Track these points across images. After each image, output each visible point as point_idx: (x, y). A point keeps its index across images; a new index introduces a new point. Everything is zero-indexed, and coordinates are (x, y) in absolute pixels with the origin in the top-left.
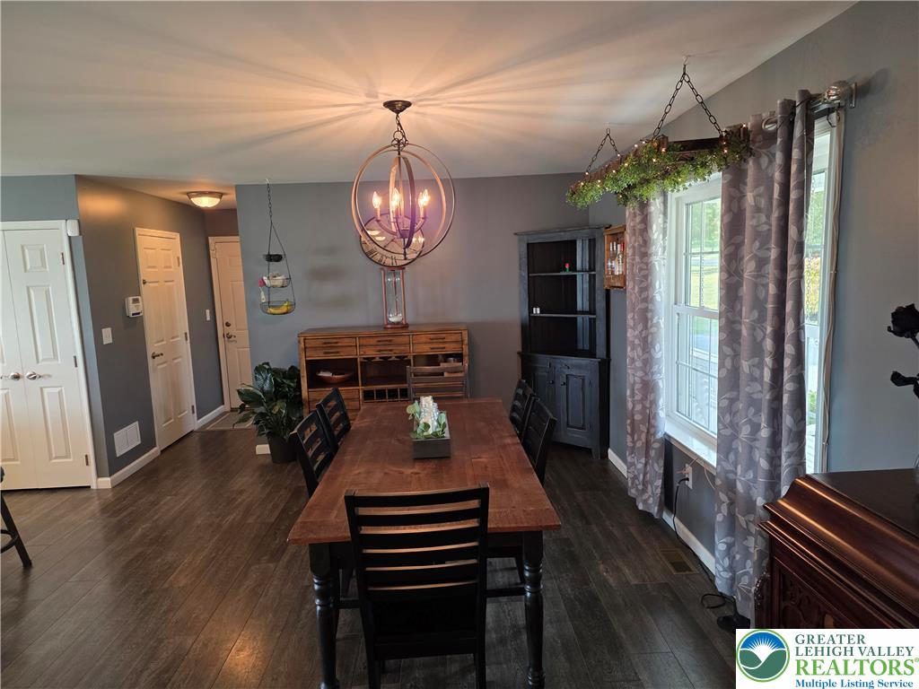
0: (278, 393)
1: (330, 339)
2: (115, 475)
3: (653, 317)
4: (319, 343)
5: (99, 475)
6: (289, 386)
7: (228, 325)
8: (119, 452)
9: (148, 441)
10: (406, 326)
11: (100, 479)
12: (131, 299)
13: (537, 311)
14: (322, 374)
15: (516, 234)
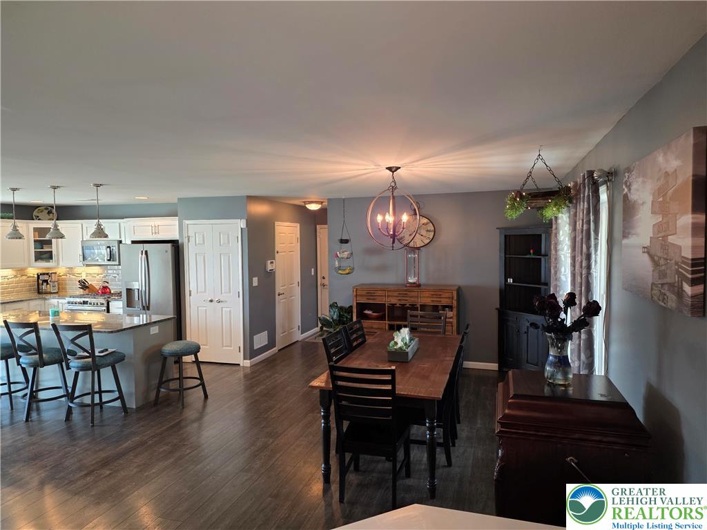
0: (340, 321)
1: (370, 290)
2: (252, 360)
3: (560, 290)
4: (364, 293)
5: (244, 359)
6: (347, 318)
7: (324, 278)
8: (256, 347)
9: (272, 343)
10: (419, 285)
11: (245, 361)
12: (269, 262)
13: (510, 281)
14: (366, 312)
15: (497, 228)
